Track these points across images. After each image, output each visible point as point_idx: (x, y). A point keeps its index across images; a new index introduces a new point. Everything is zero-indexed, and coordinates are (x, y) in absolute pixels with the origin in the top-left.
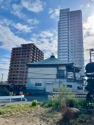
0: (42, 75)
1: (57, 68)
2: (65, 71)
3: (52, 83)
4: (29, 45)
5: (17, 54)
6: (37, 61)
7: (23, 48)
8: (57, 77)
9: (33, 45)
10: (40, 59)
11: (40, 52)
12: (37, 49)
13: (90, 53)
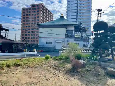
1: (66, 28)
2: (73, 31)
4: (39, 5)
5: (27, 15)
6: (47, 21)
7: (33, 9)
9: (42, 5)
10: (49, 20)
11: (50, 13)
12: (47, 9)
13: (98, 13)
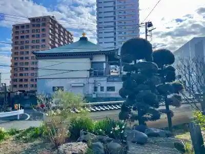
0: (62, 72)
1: (91, 59)
2: (104, 64)
3: (82, 85)
4: (45, 19)
5: (22, 37)
7: (34, 26)
8: (90, 74)
9: (52, 20)
13: (146, 30)
